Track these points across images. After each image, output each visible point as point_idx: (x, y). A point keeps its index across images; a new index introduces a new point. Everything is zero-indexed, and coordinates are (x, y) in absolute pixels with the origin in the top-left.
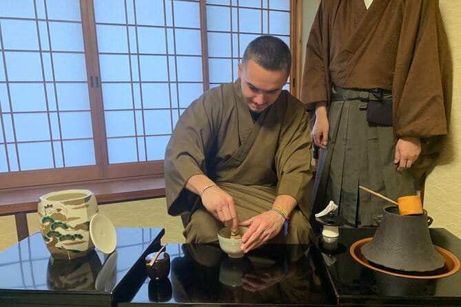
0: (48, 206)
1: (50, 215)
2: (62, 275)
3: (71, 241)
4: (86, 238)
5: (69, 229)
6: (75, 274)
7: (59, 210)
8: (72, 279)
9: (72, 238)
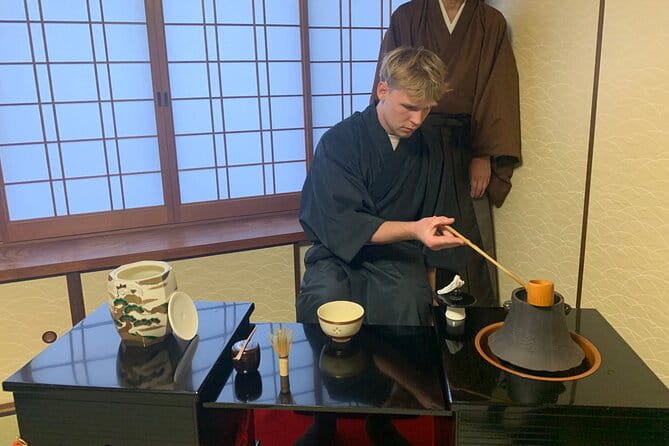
0: (121, 286)
1: (123, 297)
2: (136, 365)
3: (146, 327)
4: (163, 322)
5: (145, 313)
6: (150, 364)
7: (133, 291)
8: (147, 370)
9: (148, 322)
